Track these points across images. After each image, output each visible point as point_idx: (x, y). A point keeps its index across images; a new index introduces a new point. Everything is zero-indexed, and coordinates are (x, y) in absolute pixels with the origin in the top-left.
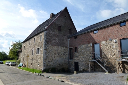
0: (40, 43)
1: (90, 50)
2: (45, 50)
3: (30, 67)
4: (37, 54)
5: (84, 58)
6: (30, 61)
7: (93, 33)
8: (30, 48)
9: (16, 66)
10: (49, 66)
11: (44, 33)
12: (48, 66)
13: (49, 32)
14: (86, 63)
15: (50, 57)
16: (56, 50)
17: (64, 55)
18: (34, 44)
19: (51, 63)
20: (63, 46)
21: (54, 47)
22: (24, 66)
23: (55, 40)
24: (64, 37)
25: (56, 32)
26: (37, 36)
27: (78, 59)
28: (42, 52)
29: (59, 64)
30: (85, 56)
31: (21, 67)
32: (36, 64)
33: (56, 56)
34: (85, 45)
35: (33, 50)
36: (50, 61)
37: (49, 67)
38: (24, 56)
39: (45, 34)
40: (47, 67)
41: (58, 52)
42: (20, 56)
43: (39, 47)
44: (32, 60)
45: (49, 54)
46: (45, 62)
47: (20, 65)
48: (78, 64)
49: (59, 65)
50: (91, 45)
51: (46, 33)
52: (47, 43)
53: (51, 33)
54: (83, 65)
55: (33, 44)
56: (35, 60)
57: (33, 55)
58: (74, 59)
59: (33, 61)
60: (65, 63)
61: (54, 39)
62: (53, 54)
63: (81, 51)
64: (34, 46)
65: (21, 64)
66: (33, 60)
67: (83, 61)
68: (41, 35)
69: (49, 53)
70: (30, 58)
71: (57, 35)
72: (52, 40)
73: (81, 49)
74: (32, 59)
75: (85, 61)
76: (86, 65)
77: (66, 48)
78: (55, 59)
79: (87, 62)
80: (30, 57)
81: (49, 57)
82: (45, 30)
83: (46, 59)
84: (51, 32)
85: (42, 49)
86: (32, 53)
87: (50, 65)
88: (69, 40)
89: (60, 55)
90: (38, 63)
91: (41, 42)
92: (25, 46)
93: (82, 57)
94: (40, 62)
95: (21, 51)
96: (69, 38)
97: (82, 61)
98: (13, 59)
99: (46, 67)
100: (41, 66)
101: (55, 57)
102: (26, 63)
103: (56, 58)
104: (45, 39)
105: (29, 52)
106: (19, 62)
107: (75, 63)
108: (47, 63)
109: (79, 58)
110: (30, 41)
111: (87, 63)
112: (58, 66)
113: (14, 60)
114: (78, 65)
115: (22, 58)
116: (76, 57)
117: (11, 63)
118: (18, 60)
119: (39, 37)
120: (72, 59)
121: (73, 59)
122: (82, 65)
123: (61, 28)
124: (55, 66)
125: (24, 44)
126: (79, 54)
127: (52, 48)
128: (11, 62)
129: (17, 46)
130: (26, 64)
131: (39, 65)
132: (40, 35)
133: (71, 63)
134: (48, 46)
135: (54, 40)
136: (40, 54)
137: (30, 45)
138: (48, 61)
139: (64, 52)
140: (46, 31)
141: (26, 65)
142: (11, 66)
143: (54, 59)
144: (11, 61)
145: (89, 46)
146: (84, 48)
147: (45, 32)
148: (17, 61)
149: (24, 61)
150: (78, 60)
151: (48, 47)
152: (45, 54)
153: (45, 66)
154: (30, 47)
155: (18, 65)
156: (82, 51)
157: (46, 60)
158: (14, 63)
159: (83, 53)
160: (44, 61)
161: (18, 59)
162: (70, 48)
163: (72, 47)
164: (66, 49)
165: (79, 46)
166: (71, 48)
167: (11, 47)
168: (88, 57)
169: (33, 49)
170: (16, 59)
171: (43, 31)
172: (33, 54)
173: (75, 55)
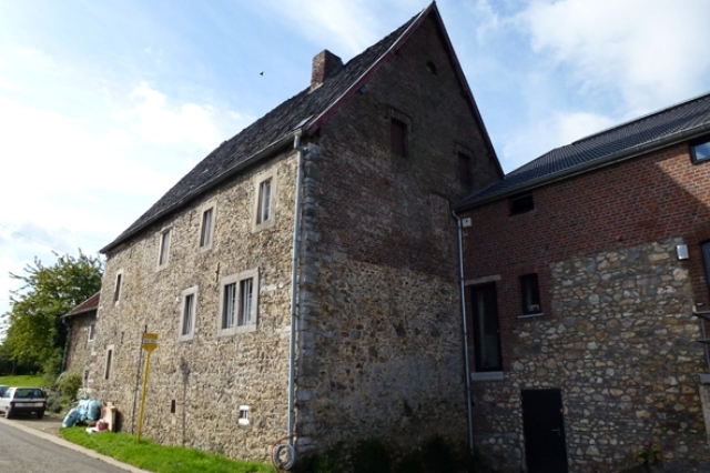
0: (252, 236)
1: (670, 290)
2: (304, 295)
3: (158, 426)
4: (225, 326)
5: (609, 355)
6: (165, 386)
7: (687, 156)
8: (164, 286)
9: (48, 419)
10: (336, 430)
11: (295, 160)
12: (325, 425)
13: (333, 157)
14: (637, 402)
15: (345, 351)
16: (385, 296)
17: (436, 334)
18: (204, 250)
19: (348, 402)
20: (429, 270)
21: (369, 268)
22: (108, 419)
23: (372, 215)
24: (428, 203)
25: (379, 160)
26: (233, 192)
27: (550, 363)
28: (275, 311)
29: (408, 410)
30: (628, 341)
31: (82, 424)
32: (221, 406)
33: (385, 342)
34: (613, 256)
35: (189, 298)
36: (342, 387)
37: (336, 436)
38: (111, 347)
39: (303, 166)
40: (320, 437)
41: (396, 313)
42: (80, 345)
43: (245, 275)
44: (179, 373)
45: (332, 328)
46: (305, 396)
47: (76, 414)
48: (561, 406)
49: (405, 419)
50: (675, 252)
51: (316, 160)
52: (317, 237)
53: (349, 166)
54: (607, 419)
55: (192, 256)
56: (203, 378)
57: (186, 338)
58: (517, 365)
59: (186, 381)
60: (444, 402)
61: (365, 212)
62: (360, 327)
63: (584, 302)
64: (204, 268)
65: (85, 406)
66: (187, 373)
67: (607, 383)
68: (267, 183)
69: (334, 321)
70: (164, 360)
71: (387, 183)
72: (353, 215)
73: (579, 284)
74: (184, 366)
75: (625, 386)
76: (639, 414)
77: (448, 287)
78: (378, 371)
79: (649, 390)
80: (165, 354)
81: (336, 351)
82: (304, 138)
83: (316, 364)
84: (347, 156)
85: (272, 288)
86: (181, 318)
87: (346, 419)
88: (467, 222)
89: (410, 334)
90: (234, 400)
91: (270, 234)
92: (121, 271)
93: (592, 345)
94: (252, 392)
95: (90, 316)
96: (461, 212)
97: (594, 385)
98: (26, 368)
99: (311, 435)
100: (261, 425)
101: (374, 352)
102: (129, 395)
103: (382, 360)
104: (301, 205)
105: (157, 316)
106: (73, 391)
107: (529, 396)
108: (324, 401)
109: (568, 356)
110: (165, 234)
111: (649, 399)
112: (398, 422)
113: (35, 373)
114: (561, 416)
115: (94, 359)
116: (537, 348)
117: (11, 399)
118: (66, 376)
119: (243, 195)
120: (499, 368)
121: (509, 369)
122: (599, 413)
123: (410, 138)
124: (379, 422)
125: (116, 258)
126: (562, 328)
127: (353, 280)
128: (12, 391)
129: (61, 283)
130: (126, 410)
131: (244, 421)
132: (258, 178)
133: (488, 398)
134: (327, 258)
135: (370, 219)
136: (253, 328)
137: (166, 265)
138: (327, 380)
139: (436, 311)
140: (310, 146)
141: (127, 417)
142: (10, 417)
143: (371, 367)
144: (14, 384)
145: (655, 257)
146: (606, 277)
147: (304, 154)
148: (59, 380)
149: (111, 382)
150: (559, 371)
151: (325, 264)
152: (309, 322)
153: (307, 429)
154: (164, 281)
155: (58, 410)
156: (594, 299)
157: (315, 374)
158: (31, 395)
159: (599, 321)
160: (295, 381)
161: (65, 369)
162: (473, 282)
163: (497, 278)
164: (443, 291)
165: (558, 268)
166: (484, 280)
167: (24, 292)
168: (654, 351)
169: (194, 290)
170: (48, 367)
171: (285, 149)
172: (193, 329)
173: (524, 335)
